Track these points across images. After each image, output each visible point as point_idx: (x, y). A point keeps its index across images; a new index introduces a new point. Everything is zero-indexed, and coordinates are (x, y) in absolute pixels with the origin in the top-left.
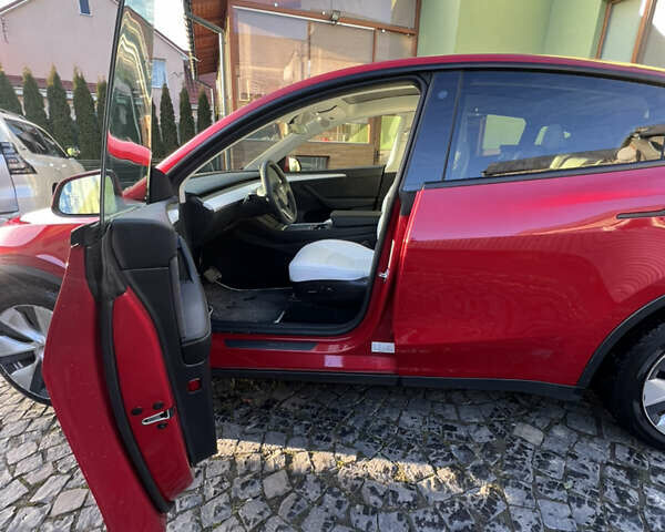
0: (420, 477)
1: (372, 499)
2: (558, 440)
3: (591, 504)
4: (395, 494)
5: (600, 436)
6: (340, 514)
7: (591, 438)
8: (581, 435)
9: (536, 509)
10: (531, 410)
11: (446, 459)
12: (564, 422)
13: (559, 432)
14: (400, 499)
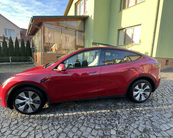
0: (105, 112)
1: (99, 116)
2: (123, 104)
3: (129, 111)
4: (102, 115)
5: (129, 103)
6: (95, 119)
7: (128, 103)
8: (126, 103)
9: (122, 113)
10: (119, 101)
11: (108, 109)
12: (124, 102)
13: (123, 103)
14: (103, 115)
